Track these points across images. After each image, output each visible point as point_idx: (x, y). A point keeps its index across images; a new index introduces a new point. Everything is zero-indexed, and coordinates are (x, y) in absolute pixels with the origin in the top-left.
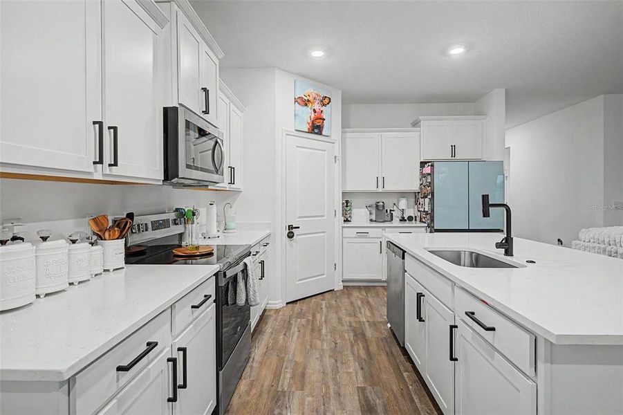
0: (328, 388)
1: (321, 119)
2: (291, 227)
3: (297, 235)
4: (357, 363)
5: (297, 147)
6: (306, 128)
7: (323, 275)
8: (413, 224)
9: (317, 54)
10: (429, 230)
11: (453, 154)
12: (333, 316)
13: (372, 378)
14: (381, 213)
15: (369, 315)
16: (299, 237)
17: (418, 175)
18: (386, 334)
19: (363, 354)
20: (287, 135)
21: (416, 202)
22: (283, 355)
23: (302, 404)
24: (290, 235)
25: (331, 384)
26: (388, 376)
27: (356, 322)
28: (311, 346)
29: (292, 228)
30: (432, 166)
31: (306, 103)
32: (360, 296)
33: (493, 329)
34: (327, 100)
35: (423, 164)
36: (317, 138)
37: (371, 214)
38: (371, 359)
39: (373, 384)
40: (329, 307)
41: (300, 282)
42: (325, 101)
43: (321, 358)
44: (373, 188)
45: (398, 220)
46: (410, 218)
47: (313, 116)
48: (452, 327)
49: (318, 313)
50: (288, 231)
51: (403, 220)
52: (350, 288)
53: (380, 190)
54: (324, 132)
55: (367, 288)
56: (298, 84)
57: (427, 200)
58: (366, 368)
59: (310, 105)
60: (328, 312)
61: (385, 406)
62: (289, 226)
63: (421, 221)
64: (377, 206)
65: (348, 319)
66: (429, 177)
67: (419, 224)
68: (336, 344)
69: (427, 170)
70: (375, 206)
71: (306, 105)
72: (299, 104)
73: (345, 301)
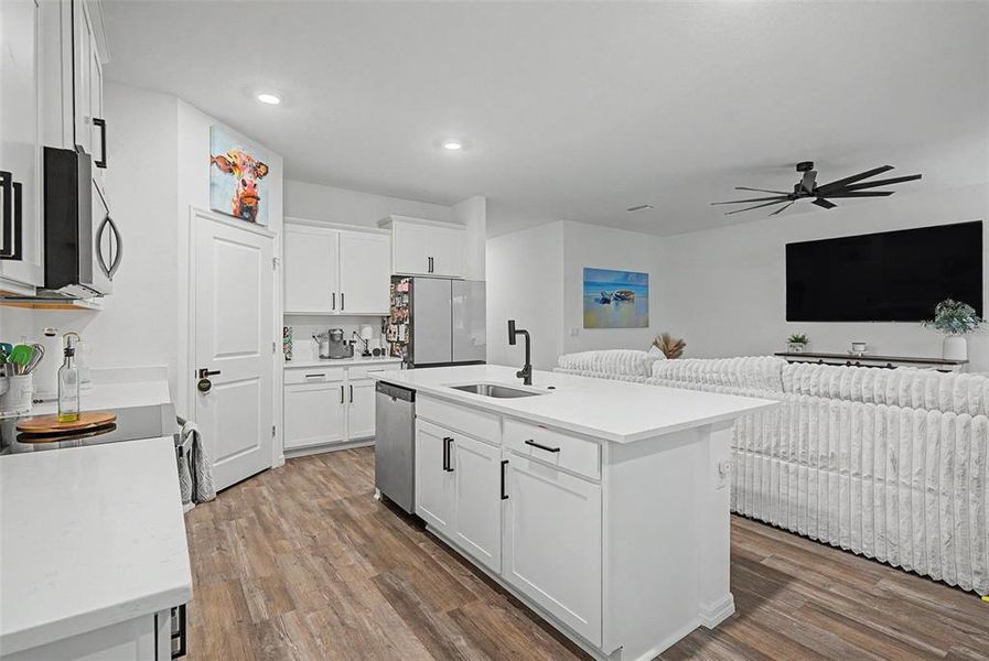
0: (331, 593)
1: (253, 197)
2: (204, 373)
3: (215, 385)
4: (357, 553)
5: (215, 238)
6: (230, 208)
7: (256, 446)
8: (380, 359)
9: (269, 99)
10: (405, 365)
11: (431, 270)
12: (287, 503)
13: (383, 562)
14: (337, 345)
15: (343, 490)
16: (217, 388)
17: (388, 295)
18: (376, 508)
19: (359, 540)
20: (197, 215)
21: (384, 329)
22: (234, 577)
23: (302, 623)
24: (204, 387)
25: (332, 586)
26: (403, 554)
27: (329, 503)
28: (275, 551)
29: (207, 374)
30: (411, 282)
31: (230, 168)
32: (317, 469)
33: (558, 450)
34: (262, 169)
35: (396, 279)
36: (245, 227)
37: (321, 347)
38: (372, 541)
39: (390, 568)
40: (276, 492)
41: (219, 463)
42: (260, 170)
43: (302, 562)
44: (327, 310)
45: (360, 354)
46: (377, 352)
47: (241, 190)
48: (503, 463)
49: (262, 504)
50: (198, 380)
51: (366, 354)
52: (296, 461)
53: (337, 312)
54: (258, 219)
55: (322, 457)
56: (217, 133)
57: (403, 327)
58: (371, 554)
59: (237, 173)
60: (278, 500)
61: (413, 585)
62: (201, 371)
63: (392, 355)
64: (332, 337)
65: (314, 502)
66: (406, 296)
67: (388, 358)
68: (314, 537)
69: (404, 287)
70: (327, 336)
71: (231, 171)
72: (219, 167)
73: (296, 479)
